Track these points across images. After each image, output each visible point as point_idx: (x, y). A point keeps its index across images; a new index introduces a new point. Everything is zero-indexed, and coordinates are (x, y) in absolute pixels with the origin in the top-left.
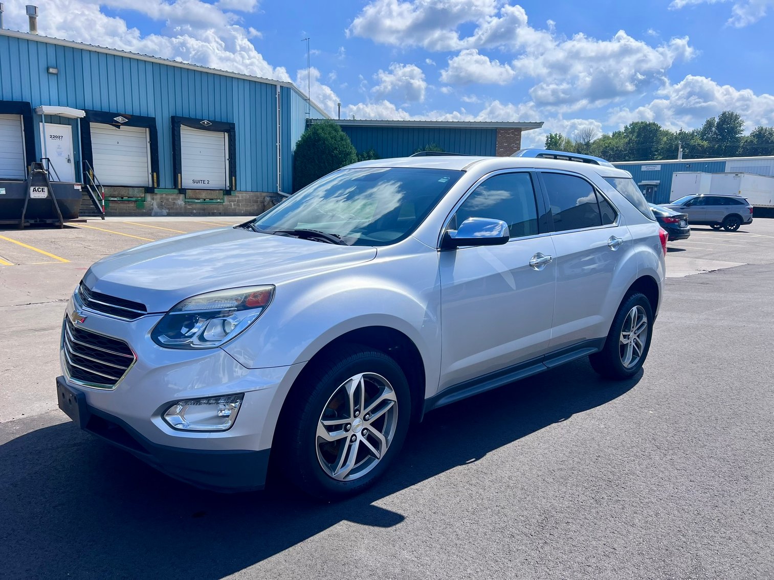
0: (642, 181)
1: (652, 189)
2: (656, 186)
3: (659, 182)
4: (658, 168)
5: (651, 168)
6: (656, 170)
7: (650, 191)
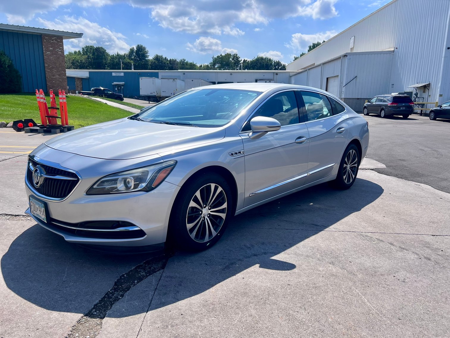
0: (114, 82)
1: (120, 87)
2: (123, 85)
3: (124, 83)
4: (122, 74)
5: (118, 74)
6: (121, 75)
7: (119, 88)
